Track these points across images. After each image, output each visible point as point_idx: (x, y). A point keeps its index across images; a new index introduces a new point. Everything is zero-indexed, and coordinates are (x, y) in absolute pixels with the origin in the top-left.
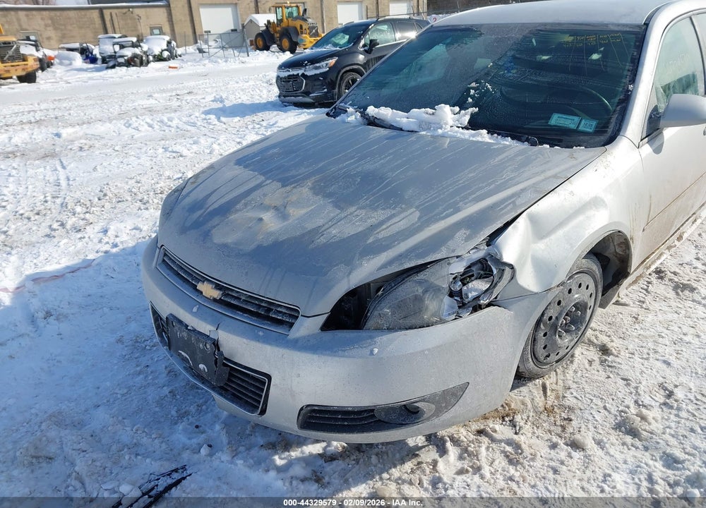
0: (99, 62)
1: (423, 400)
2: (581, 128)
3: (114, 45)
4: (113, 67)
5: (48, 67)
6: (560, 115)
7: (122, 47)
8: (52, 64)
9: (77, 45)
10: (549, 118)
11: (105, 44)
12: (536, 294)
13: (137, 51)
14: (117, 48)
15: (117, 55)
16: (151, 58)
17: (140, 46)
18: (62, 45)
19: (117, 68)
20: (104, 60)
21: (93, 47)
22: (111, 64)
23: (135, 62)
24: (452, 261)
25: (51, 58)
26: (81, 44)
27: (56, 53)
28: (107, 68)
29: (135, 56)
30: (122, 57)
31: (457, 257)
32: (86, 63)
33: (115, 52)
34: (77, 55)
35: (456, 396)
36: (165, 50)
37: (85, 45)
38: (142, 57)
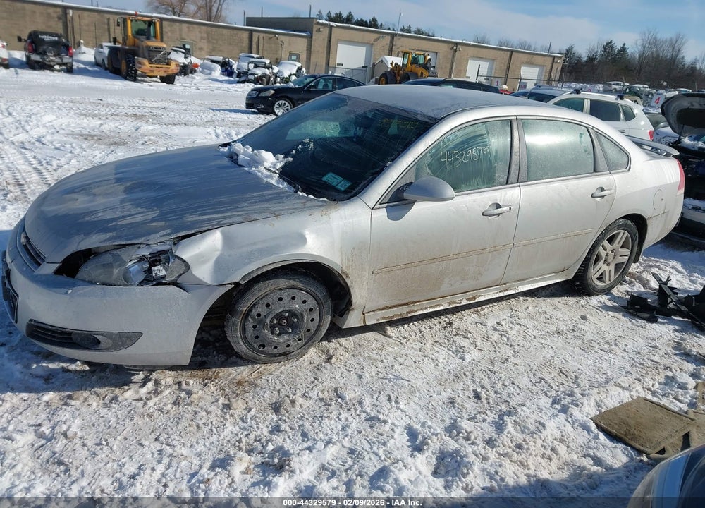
0: (234, 76)
1: (102, 334)
2: (339, 187)
3: (249, 63)
4: (243, 82)
5: (191, 73)
6: (334, 175)
7: (256, 66)
8: (195, 71)
9: (220, 59)
10: (324, 175)
11: (243, 62)
12: (210, 285)
13: (267, 72)
14: (251, 66)
15: (250, 72)
16: (279, 79)
17: (271, 68)
18: (208, 57)
19: (246, 83)
20: (239, 75)
21: (233, 62)
22: (242, 79)
23: (262, 80)
24: (141, 246)
25: (196, 66)
26: (224, 59)
27: (202, 62)
28: (238, 82)
29: (264, 75)
30: (253, 74)
31: (147, 245)
32: (223, 75)
33: (249, 70)
34: (218, 67)
35: (131, 340)
36: (294, 75)
37: (227, 59)
38: (270, 77)
